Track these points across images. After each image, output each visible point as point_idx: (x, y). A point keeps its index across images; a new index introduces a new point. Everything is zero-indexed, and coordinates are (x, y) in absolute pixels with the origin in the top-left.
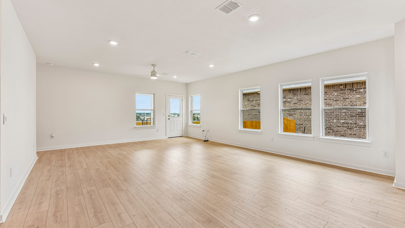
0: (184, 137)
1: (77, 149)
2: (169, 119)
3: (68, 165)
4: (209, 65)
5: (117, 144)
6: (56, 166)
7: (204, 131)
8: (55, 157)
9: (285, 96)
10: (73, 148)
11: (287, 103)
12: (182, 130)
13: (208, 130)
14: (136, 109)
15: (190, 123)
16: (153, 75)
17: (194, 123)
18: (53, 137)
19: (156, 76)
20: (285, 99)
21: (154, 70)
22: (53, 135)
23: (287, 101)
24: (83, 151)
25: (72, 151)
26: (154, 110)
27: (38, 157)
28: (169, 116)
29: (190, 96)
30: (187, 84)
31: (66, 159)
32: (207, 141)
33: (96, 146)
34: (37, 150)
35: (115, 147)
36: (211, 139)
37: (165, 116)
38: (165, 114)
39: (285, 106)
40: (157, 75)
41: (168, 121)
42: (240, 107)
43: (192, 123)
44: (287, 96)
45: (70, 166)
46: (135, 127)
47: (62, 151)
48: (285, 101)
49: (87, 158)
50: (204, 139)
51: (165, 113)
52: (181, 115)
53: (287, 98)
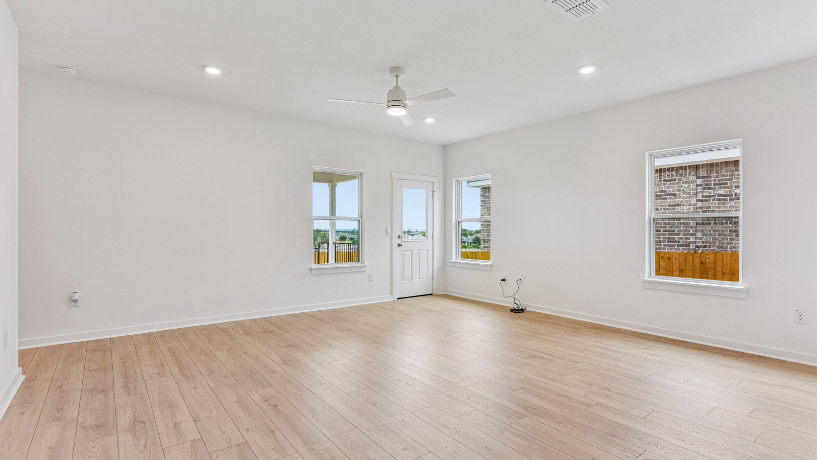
0: (437, 295)
1: (148, 337)
2: (399, 245)
3: (125, 419)
4: (580, 67)
5: (264, 319)
6: (84, 427)
7: (504, 280)
8: (81, 376)
9: (722, 180)
10: (137, 335)
11: (731, 199)
12: (433, 275)
13: (521, 277)
14: (314, 214)
15: (455, 255)
16: (398, 103)
17: (465, 256)
18: (75, 301)
19: (405, 106)
20: (725, 188)
21: (397, 87)
22: (76, 297)
23: (728, 195)
24: (169, 349)
25: (134, 349)
26: (360, 219)
27: (24, 376)
28: (399, 237)
29: (454, 180)
30: (445, 148)
31: (118, 385)
32: (522, 311)
33: (204, 327)
34: (20, 343)
35: (263, 332)
36: (531, 306)
37: (388, 237)
38: (389, 231)
39: (722, 209)
40: (406, 102)
41: (397, 252)
42: (649, 211)
43: (460, 258)
44: (729, 179)
45: (132, 429)
46: (311, 269)
47: (102, 347)
48: (725, 196)
49: (188, 379)
50: (512, 306)
51: (390, 228)
52: (429, 235)
53: (728, 187)
